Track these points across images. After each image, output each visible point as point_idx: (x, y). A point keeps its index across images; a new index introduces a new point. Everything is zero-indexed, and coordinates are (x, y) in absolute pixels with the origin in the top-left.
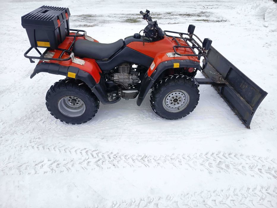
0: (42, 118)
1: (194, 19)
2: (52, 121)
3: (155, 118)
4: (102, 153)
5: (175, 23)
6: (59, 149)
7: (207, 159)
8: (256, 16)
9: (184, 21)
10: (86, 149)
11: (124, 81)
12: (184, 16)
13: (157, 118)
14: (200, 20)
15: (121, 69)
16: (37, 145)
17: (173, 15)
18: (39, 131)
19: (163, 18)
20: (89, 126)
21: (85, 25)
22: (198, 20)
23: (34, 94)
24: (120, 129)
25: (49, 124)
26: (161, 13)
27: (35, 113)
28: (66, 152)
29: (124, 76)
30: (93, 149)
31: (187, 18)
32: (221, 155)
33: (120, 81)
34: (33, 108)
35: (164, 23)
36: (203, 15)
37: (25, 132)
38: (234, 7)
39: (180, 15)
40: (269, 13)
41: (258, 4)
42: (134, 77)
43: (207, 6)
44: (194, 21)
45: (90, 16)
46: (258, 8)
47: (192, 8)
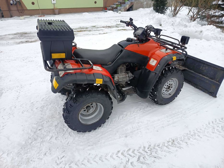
0: (51, 135)
1: (115, 29)
2: (64, 134)
3: (152, 107)
4: (136, 150)
5: (104, 33)
6: (94, 161)
7: (213, 127)
8: (154, 24)
9: (110, 31)
10: (120, 151)
11: (123, 80)
12: (107, 28)
13: (154, 106)
14: (121, 30)
15: (119, 70)
16: (67, 165)
17: (98, 28)
18: (57, 150)
19: (92, 31)
20: (105, 129)
21: (26, 41)
22: (119, 30)
23: (23, 113)
24: (134, 123)
25: (64, 138)
26: (88, 27)
27: (38, 132)
28: (102, 161)
29: (123, 75)
30: (127, 150)
31: (110, 29)
32: (218, 121)
33: (119, 81)
34: (32, 128)
35: (96, 33)
36: (119, 26)
37: (43, 156)
38: (136, 20)
39: (104, 27)
40: (164, 21)
41: (154, 16)
42: (130, 75)
43: (118, 20)
44: (117, 31)
45: (26, 33)
46: (155, 19)
47: (107, 22)
